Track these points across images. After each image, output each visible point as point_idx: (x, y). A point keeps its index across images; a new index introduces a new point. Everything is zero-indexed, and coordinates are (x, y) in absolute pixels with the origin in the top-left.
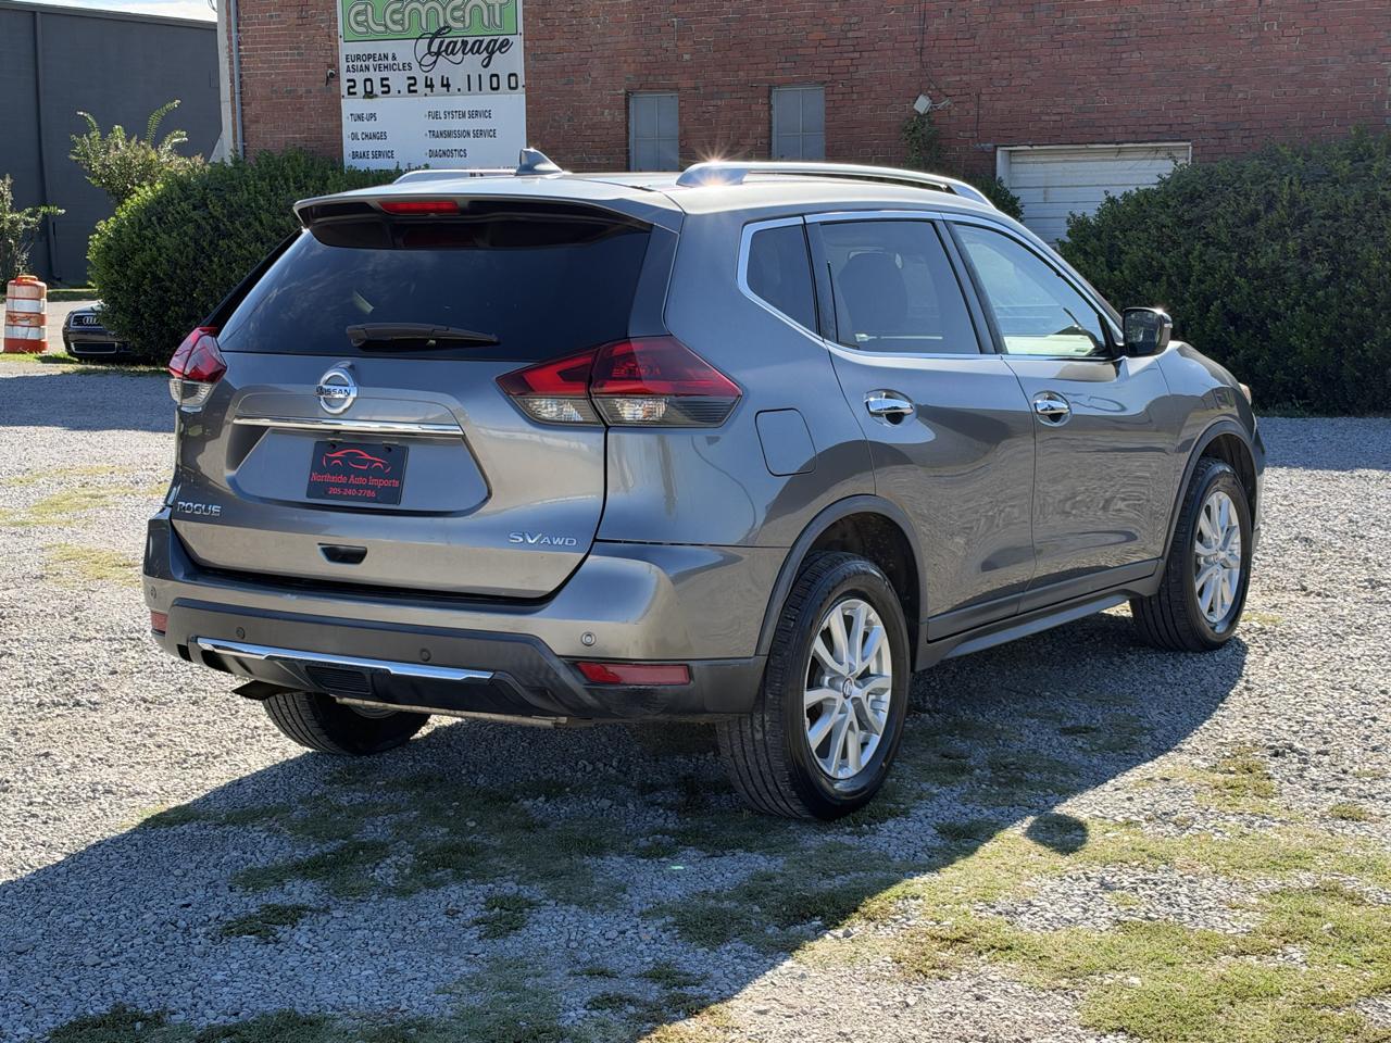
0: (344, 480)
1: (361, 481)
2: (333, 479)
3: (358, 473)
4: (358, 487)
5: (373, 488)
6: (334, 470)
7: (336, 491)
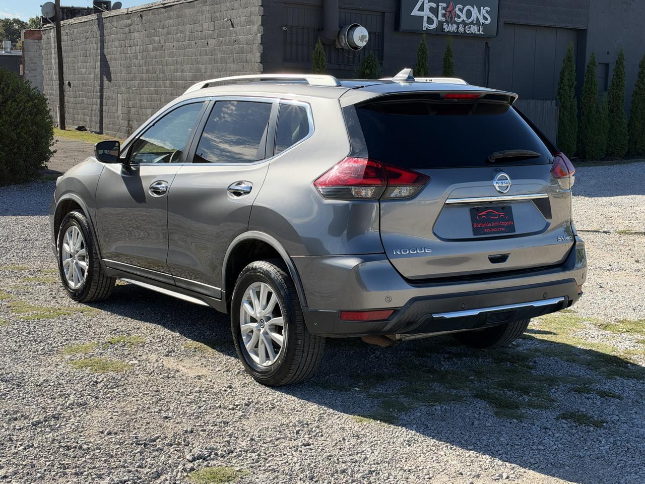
0: (490, 225)
1: (498, 224)
2: (485, 225)
3: (495, 221)
4: (497, 227)
5: (503, 226)
6: (484, 221)
7: (488, 230)
